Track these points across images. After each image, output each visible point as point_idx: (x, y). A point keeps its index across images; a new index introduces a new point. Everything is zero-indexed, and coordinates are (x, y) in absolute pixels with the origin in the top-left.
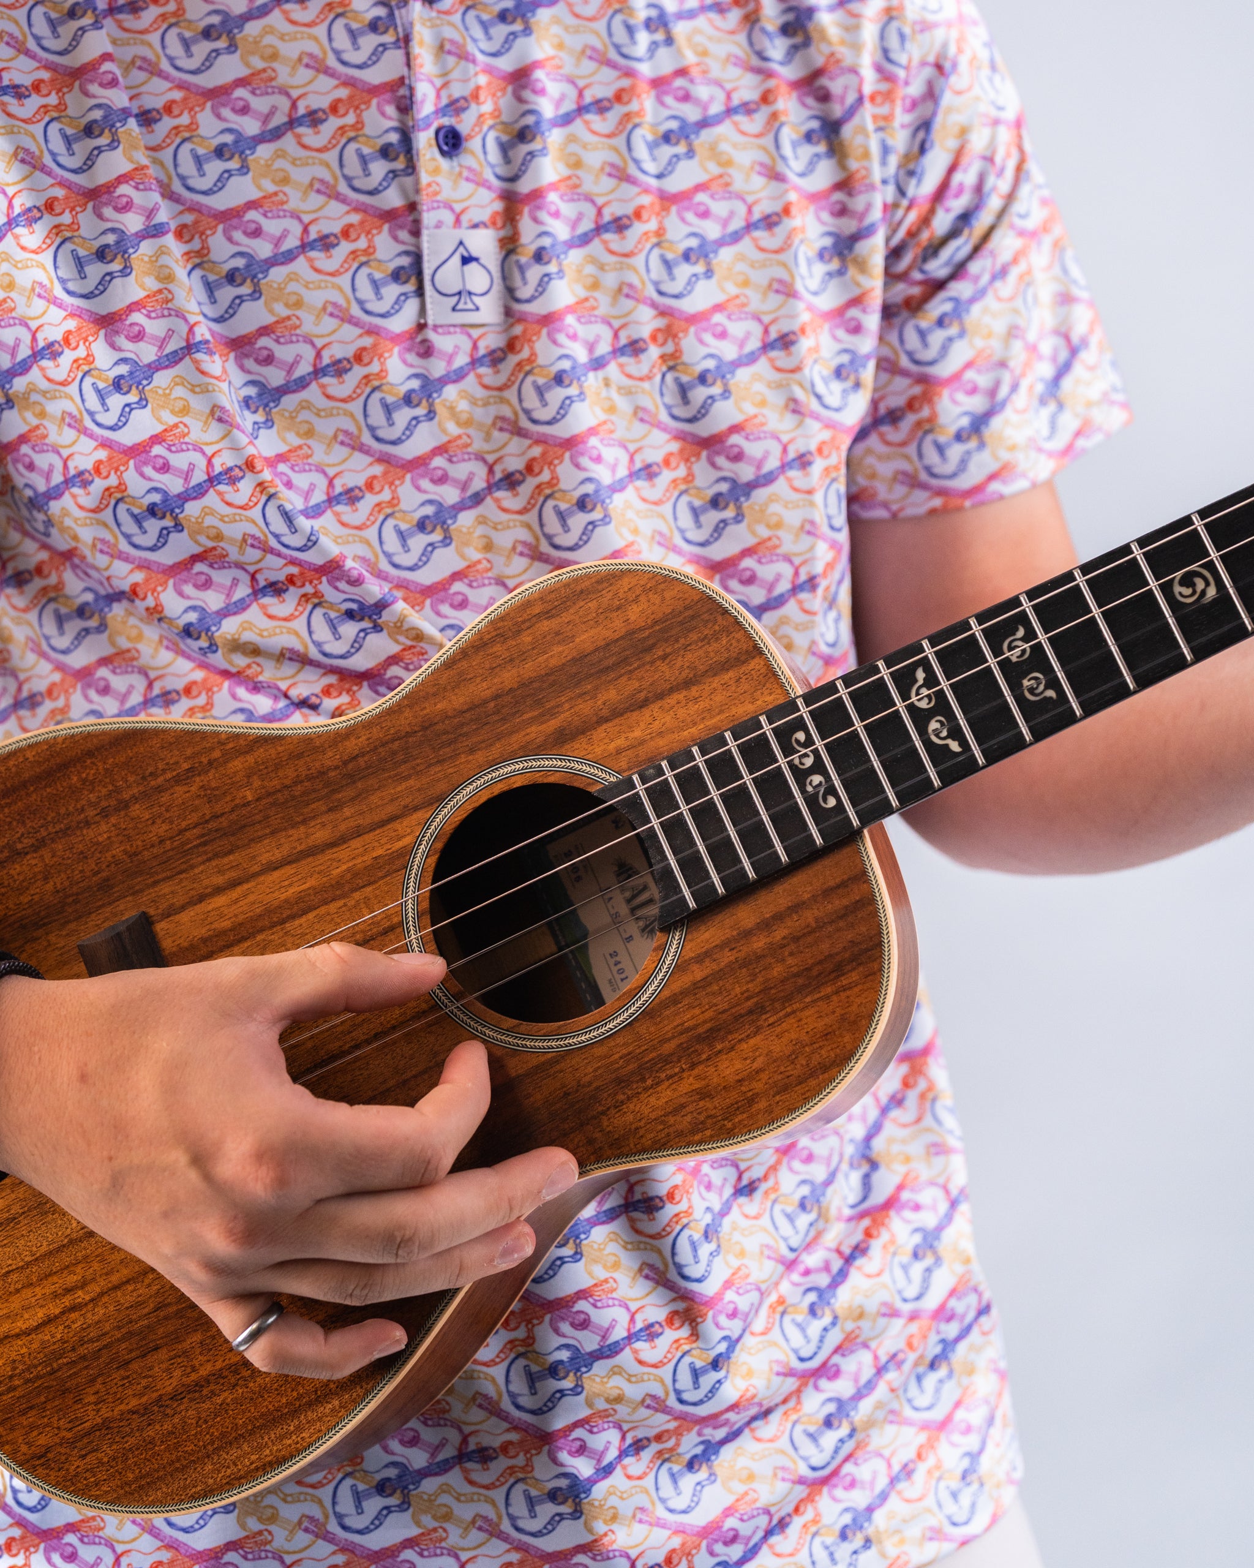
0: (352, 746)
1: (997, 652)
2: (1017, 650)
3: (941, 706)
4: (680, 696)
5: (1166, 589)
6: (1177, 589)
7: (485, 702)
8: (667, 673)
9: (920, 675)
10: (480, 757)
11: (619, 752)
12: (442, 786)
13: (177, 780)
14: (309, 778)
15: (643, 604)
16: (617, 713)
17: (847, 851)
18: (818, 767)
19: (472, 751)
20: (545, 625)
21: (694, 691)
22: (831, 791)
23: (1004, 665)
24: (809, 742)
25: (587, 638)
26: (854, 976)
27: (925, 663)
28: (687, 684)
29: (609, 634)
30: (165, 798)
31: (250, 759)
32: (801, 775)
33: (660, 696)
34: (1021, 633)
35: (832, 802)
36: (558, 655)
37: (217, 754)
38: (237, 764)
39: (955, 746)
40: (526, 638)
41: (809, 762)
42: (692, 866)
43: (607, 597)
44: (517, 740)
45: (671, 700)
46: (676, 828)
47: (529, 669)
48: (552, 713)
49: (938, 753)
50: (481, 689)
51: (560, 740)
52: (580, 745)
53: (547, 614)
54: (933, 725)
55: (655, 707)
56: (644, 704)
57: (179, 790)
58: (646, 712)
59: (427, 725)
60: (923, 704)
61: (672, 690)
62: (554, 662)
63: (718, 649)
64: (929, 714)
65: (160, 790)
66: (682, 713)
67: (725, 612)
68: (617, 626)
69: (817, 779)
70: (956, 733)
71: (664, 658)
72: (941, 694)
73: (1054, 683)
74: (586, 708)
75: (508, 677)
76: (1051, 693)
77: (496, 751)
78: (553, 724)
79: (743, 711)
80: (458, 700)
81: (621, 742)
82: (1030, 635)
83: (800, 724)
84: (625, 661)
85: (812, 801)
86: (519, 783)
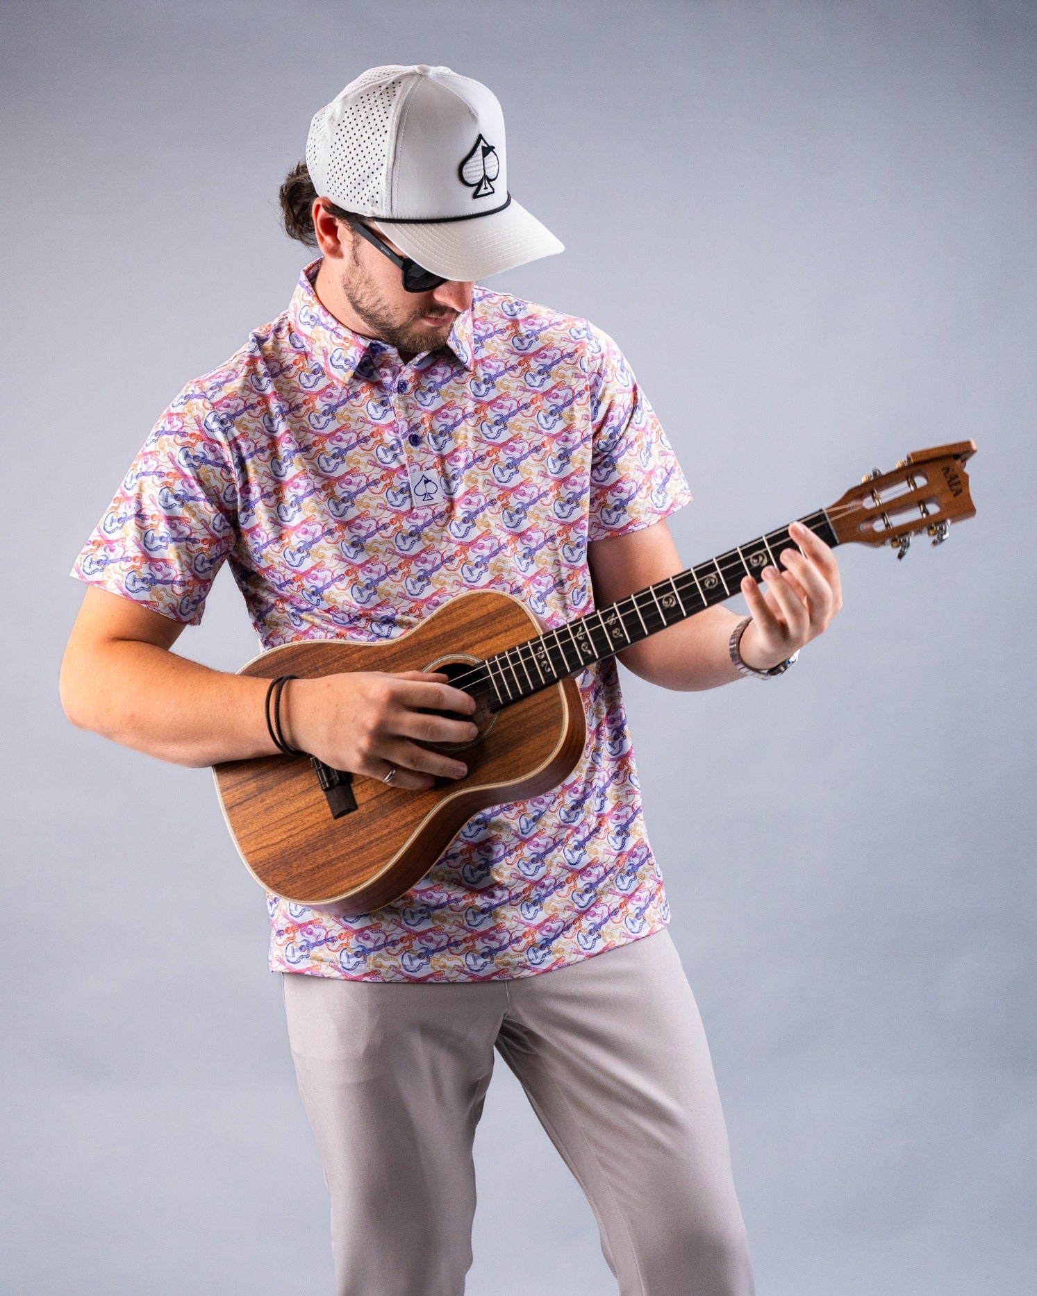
0: (394, 650)
1: (604, 621)
2: (611, 621)
3: (586, 639)
4: (503, 635)
5: (660, 602)
6: (664, 602)
7: (439, 636)
8: (500, 627)
9: (580, 629)
10: (437, 654)
11: (482, 653)
12: (423, 664)
13: (335, 661)
14: (380, 660)
15: (493, 604)
16: (482, 640)
17: (553, 686)
18: (546, 658)
19: (434, 652)
20: (461, 611)
21: (508, 633)
22: (549, 666)
23: (607, 625)
24: (543, 649)
25: (474, 615)
26: (553, 727)
27: (582, 624)
28: (506, 631)
29: (482, 614)
30: (331, 667)
31: (360, 654)
32: (540, 661)
33: (497, 635)
34: (613, 615)
35: (549, 670)
36: (464, 620)
37: (349, 652)
38: (355, 656)
39: (590, 652)
40: (454, 615)
41: (543, 657)
42: (502, 689)
43: (481, 602)
44: (449, 649)
45: (500, 636)
46: (498, 677)
47: (454, 625)
48: (462, 640)
49: (583, 654)
50: (439, 632)
51: (463, 649)
52: (470, 650)
53: (462, 607)
54: (583, 645)
55: (495, 638)
56: (491, 638)
57: (336, 664)
58: (492, 640)
59: (419, 643)
60: (581, 638)
61: (501, 633)
62: (463, 623)
63: (517, 619)
64: (583, 641)
65: (329, 664)
66: (503, 640)
67: (520, 607)
68: (484, 612)
69: (545, 662)
70: (590, 648)
71: (499, 622)
72: (586, 635)
73: (622, 632)
74: (472, 638)
75: (448, 628)
76: (621, 635)
77: (442, 652)
78: (462, 643)
79: (522, 640)
80: (430, 635)
81: (483, 650)
82: (616, 615)
83: (540, 644)
84: (486, 623)
85: (542, 669)
86: (449, 663)
